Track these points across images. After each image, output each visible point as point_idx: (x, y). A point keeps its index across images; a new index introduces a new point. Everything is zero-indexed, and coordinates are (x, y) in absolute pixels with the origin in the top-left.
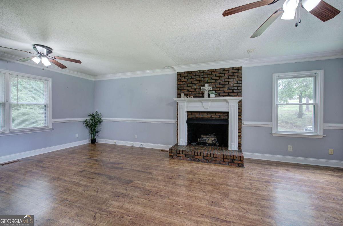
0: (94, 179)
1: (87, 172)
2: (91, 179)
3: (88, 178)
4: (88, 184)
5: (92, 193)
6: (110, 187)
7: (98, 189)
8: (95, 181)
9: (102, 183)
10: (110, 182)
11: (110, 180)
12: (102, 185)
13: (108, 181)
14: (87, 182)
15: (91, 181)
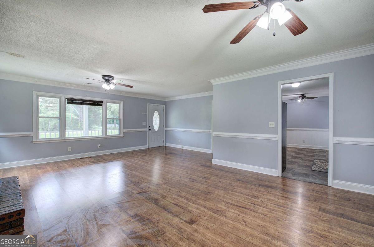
0: (173, 203)
1: (184, 219)
2: (177, 203)
3: (180, 205)
4: (178, 197)
5: (173, 189)
6: (159, 192)
7: (169, 191)
8: (172, 200)
9: (166, 196)
10: (159, 196)
11: (157, 199)
12: (165, 195)
13: (159, 198)
14: (179, 201)
15: (176, 201)
